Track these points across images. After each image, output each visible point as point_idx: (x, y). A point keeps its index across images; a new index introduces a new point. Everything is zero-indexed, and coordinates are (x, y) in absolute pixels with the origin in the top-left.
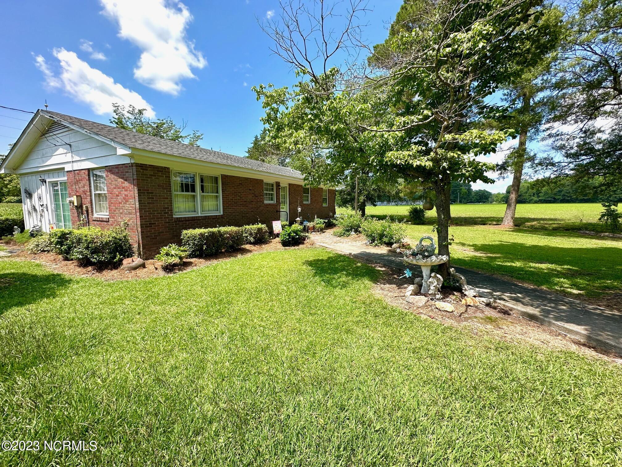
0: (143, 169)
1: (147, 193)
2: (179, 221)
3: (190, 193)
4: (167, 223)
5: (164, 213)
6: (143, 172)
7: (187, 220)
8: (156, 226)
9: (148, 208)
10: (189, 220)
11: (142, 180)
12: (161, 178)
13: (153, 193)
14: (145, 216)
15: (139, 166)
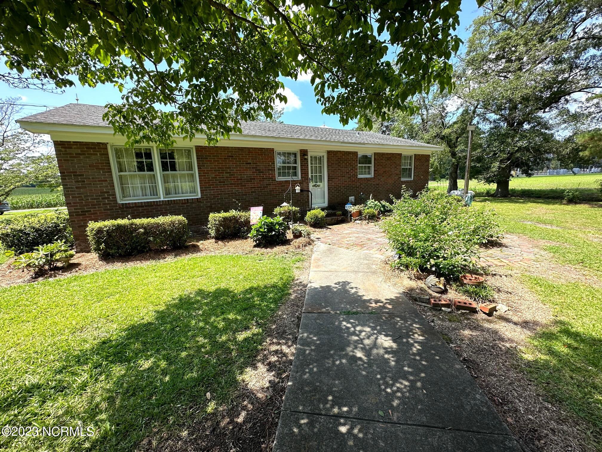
0: (65, 148)
1: (74, 175)
2: (127, 207)
3: (146, 173)
4: (108, 210)
5: (103, 199)
6: (66, 151)
7: (139, 207)
8: (92, 214)
9: (78, 194)
10: (143, 206)
11: (64, 160)
12: (93, 157)
13: (83, 175)
14: (74, 203)
15: (59, 144)
